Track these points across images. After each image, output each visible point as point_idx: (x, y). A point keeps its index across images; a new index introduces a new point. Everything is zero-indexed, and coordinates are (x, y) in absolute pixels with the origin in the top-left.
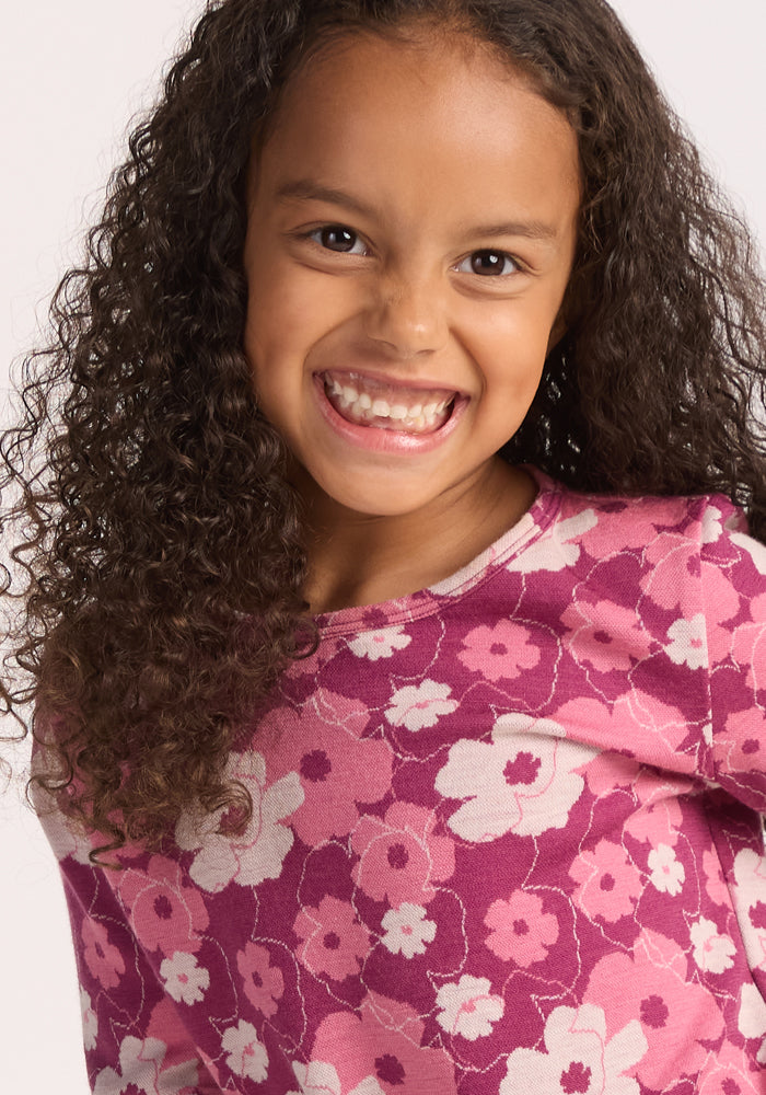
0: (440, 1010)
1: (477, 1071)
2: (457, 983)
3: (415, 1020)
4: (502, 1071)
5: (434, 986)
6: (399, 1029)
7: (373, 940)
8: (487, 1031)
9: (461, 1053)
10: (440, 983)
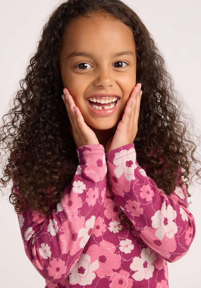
0: (120, 246)
1: (126, 261)
2: (125, 240)
3: (114, 247)
4: (132, 261)
5: (120, 240)
6: (109, 249)
7: (107, 228)
8: (130, 252)
9: (123, 256)
10: (121, 240)
